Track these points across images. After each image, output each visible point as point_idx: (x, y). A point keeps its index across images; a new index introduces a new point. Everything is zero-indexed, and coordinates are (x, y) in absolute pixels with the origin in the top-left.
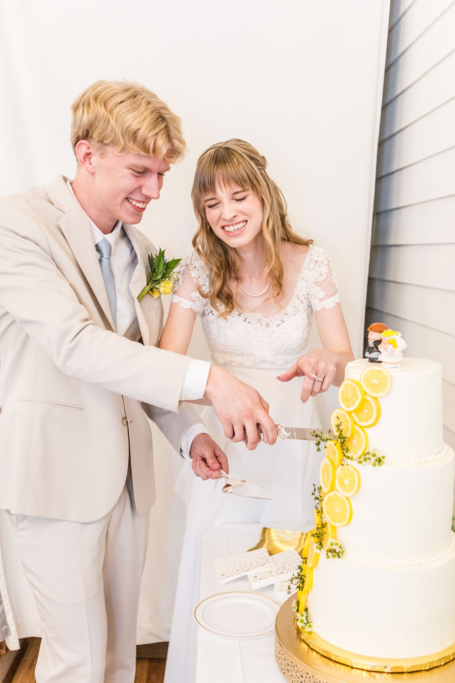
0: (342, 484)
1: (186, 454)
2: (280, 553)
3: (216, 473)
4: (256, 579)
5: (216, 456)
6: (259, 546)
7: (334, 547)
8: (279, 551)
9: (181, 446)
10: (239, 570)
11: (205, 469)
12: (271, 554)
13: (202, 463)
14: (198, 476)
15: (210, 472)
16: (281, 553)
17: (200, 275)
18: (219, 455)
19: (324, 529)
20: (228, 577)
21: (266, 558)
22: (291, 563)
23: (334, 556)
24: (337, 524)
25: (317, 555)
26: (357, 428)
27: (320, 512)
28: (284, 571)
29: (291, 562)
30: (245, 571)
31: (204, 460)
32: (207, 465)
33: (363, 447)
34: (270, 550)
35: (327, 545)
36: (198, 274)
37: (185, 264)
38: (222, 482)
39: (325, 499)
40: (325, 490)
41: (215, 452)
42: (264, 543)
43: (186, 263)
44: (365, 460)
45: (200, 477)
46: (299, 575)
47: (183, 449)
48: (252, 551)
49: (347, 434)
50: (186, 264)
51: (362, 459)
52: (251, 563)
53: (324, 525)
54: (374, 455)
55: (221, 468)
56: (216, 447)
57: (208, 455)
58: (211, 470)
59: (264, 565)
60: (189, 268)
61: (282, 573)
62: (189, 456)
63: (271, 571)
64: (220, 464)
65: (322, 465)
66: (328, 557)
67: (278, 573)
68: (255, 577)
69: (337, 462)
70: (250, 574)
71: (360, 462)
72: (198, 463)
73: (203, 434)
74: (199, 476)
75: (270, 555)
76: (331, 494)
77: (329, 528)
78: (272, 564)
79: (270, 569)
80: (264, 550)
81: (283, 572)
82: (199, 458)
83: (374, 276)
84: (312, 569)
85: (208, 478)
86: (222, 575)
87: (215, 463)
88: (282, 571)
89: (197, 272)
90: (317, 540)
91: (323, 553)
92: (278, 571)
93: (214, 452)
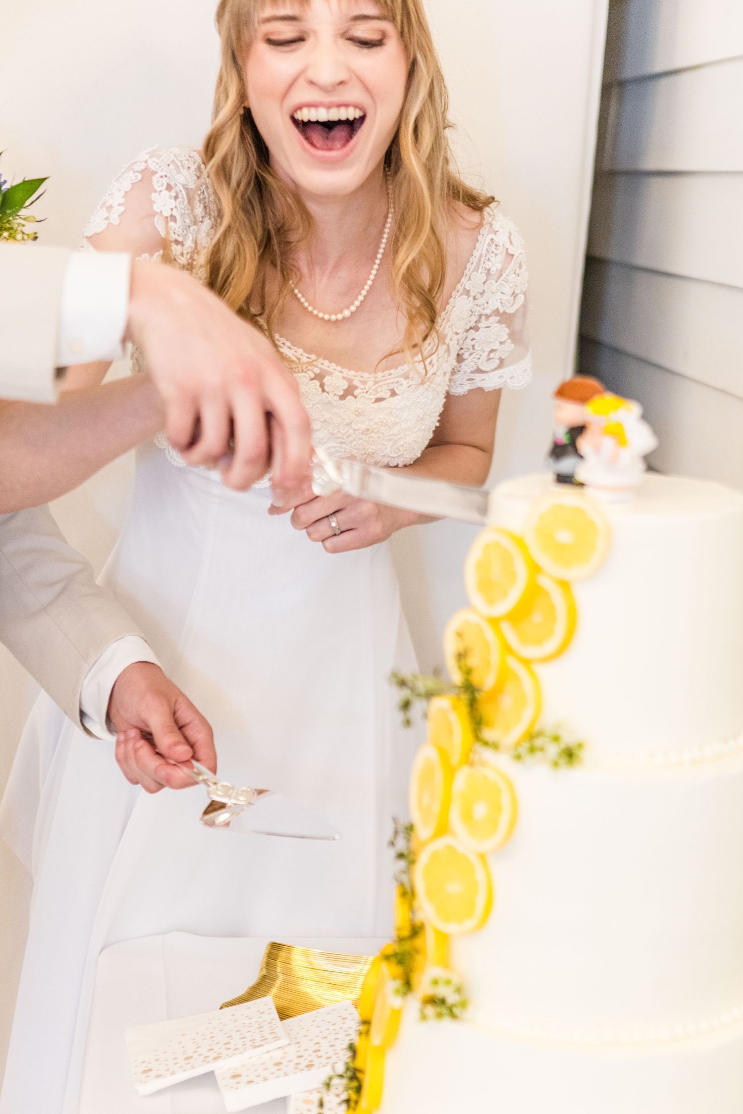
0: (467, 816)
1: (97, 725)
2: (310, 1013)
3: (181, 773)
4: (238, 1083)
5: (181, 724)
6: (254, 993)
7: (442, 991)
8: (310, 1006)
9: (84, 702)
10: (191, 1057)
11: (153, 762)
12: (284, 1014)
13: (141, 747)
14: (134, 782)
15: (166, 771)
16: (315, 1012)
17: (175, 213)
18: (188, 721)
19: (418, 942)
20: (161, 1075)
21: (271, 1025)
22: (337, 1039)
23: (440, 1015)
24: (451, 928)
25: (397, 1015)
26: (513, 663)
27: (408, 893)
28: (316, 1062)
29: (337, 1036)
30: (208, 1059)
31: (147, 736)
32: (157, 751)
33: (527, 715)
34: (282, 1003)
35: (423, 986)
36: (172, 209)
37: (143, 168)
38: (198, 797)
39: (423, 859)
40: (423, 832)
41: (178, 714)
42: (270, 986)
43: (145, 165)
44: (532, 750)
45: (139, 786)
46: (348, 1069)
47: (87, 709)
48: (234, 1007)
49: (487, 681)
50: (146, 169)
51: (523, 750)
52: (228, 1040)
53: (416, 931)
54: (556, 739)
55: (194, 757)
56: (181, 700)
57: (157, 722)
58: (168, 764)
59: (262, 1045)
60: (151, 181)
61: (310, 1066)
62: (105, 726)
63: (280, 1061)
64: (192, 746)
65: (419, 764)
66: (424, 1017)
67: (300, 1067)
68: (235, 1076)
69: (456, 756)
70: (221, 1068)
71: (518, 757)
72: (130, 746)
73: (142, 664)
74: (137, 783)
75: (281, 1020)
76: (440, 844)
77: (429, 939)
78: (284, 1042)
79: (277, 1055)
80: (266, 1004)
81: (313, 1065)
82: (133, 733)
83: (599, 253)
84: (382, 1050)
85: (161, 786)
86: (144, 1072)
87: (176, 744)
88: (312, 1061)
89: (172, 203)
90: (397, 970)
91: (412, 1005)
92: (299, 1060)
93: (174, 713)
